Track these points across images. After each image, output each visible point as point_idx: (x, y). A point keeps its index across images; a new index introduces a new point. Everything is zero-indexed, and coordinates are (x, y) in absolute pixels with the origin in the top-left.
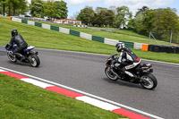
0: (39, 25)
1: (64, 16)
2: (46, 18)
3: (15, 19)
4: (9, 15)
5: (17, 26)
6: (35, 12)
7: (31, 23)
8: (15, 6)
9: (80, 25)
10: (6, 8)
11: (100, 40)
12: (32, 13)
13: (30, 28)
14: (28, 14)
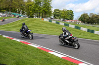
0: (58, 23)
1: (71, 18)
2: (62, 19)
3: (45, 20)
4: (42, 18)
5: (46, 23)
6: (56, 16)
7: (54, 22)
8: (46, 13)
9: (81, 23)
10: (41, 14)
11: (92, 32)
12: (54, 16)
13: (53, 25)
14: (52, 17)
